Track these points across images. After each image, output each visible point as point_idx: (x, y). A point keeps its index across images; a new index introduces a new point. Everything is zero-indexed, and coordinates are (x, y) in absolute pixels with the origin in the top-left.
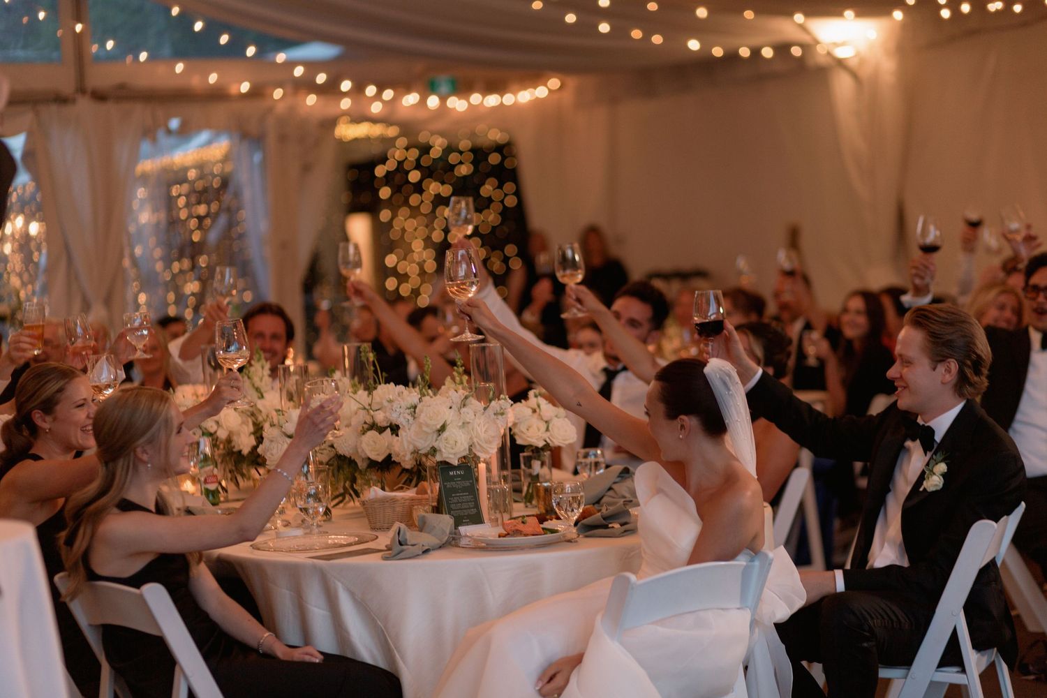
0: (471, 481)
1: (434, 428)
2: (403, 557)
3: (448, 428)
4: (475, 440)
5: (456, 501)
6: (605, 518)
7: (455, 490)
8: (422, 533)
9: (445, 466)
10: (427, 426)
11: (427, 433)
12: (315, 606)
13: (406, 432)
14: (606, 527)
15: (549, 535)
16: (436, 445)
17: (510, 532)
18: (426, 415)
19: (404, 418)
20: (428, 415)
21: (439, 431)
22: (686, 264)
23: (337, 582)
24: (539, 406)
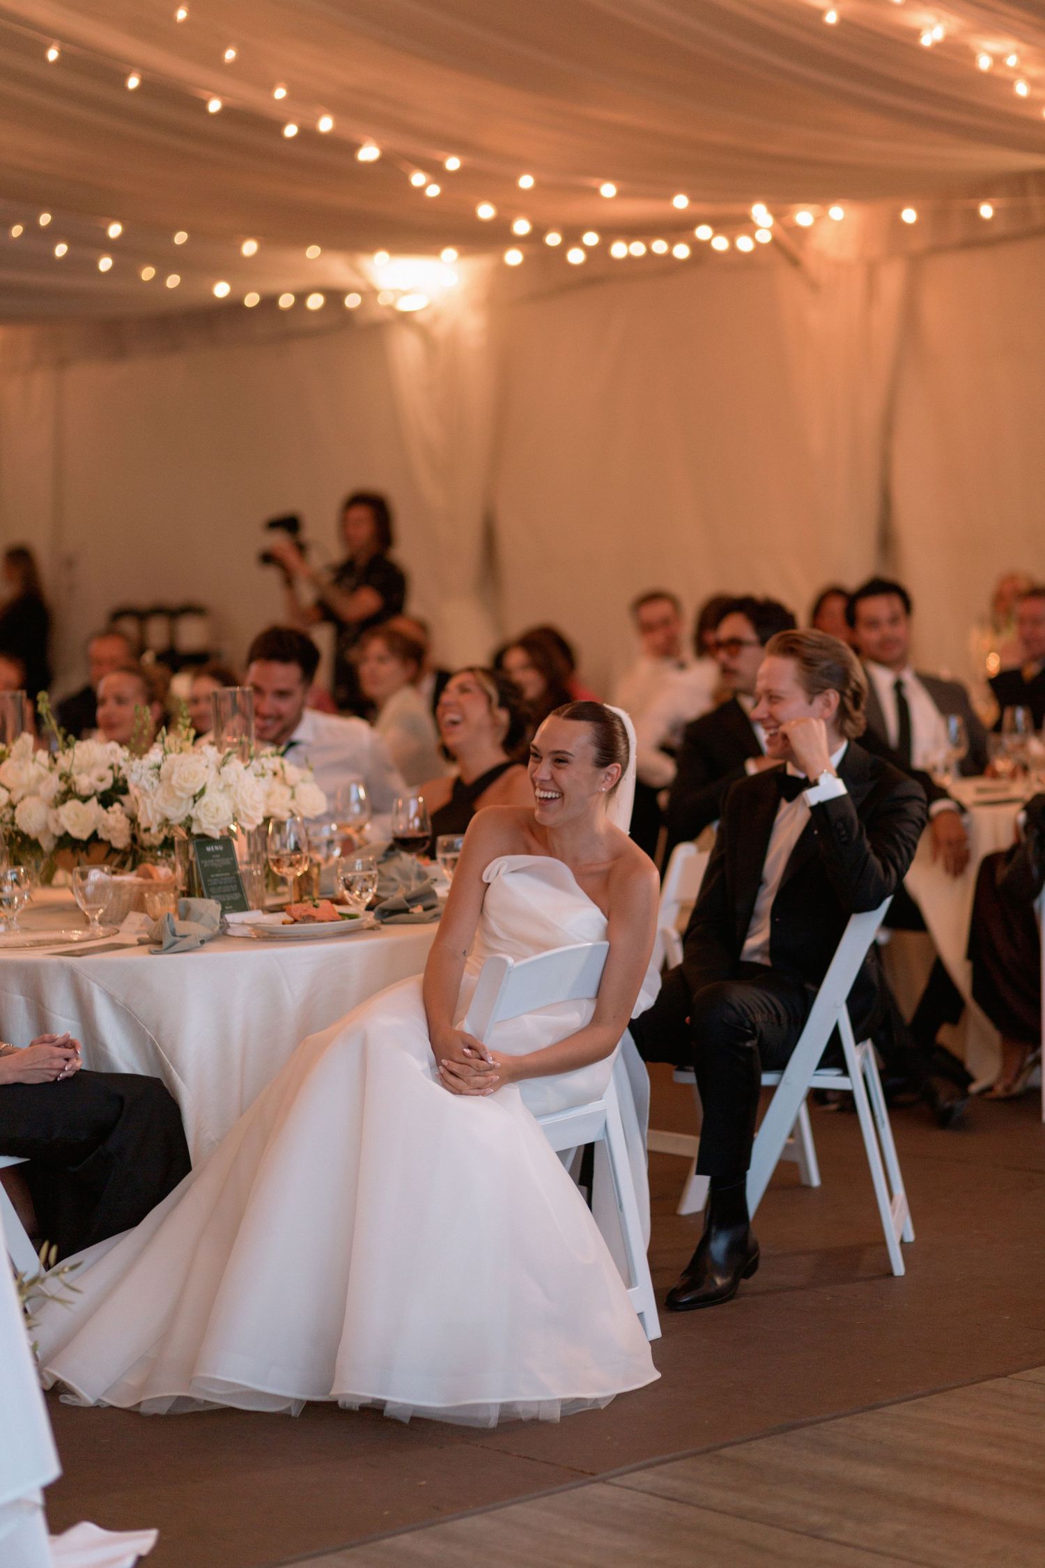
0: (232, 859)
1: (192, 793)
2: (176, 951)
3: (207, 791)
4: (240, 807)
5: (215, 883)
6: (409, 901)
7: (213, 870)
8: (186, 923)
9: (204, 839)
10: (182, 789)
11: (181, 799)
12: (61, 1015)
13: (149, 797)
14: (406, 911)
15: (347, 921)
16: (193, 813)
17: (299, 919)
18: (180, 776)
19: (147, 780)
20: (182, 776)
21: (194, 797)
22: (174, 597)
23: (92, 983)
24: (282, 767)
